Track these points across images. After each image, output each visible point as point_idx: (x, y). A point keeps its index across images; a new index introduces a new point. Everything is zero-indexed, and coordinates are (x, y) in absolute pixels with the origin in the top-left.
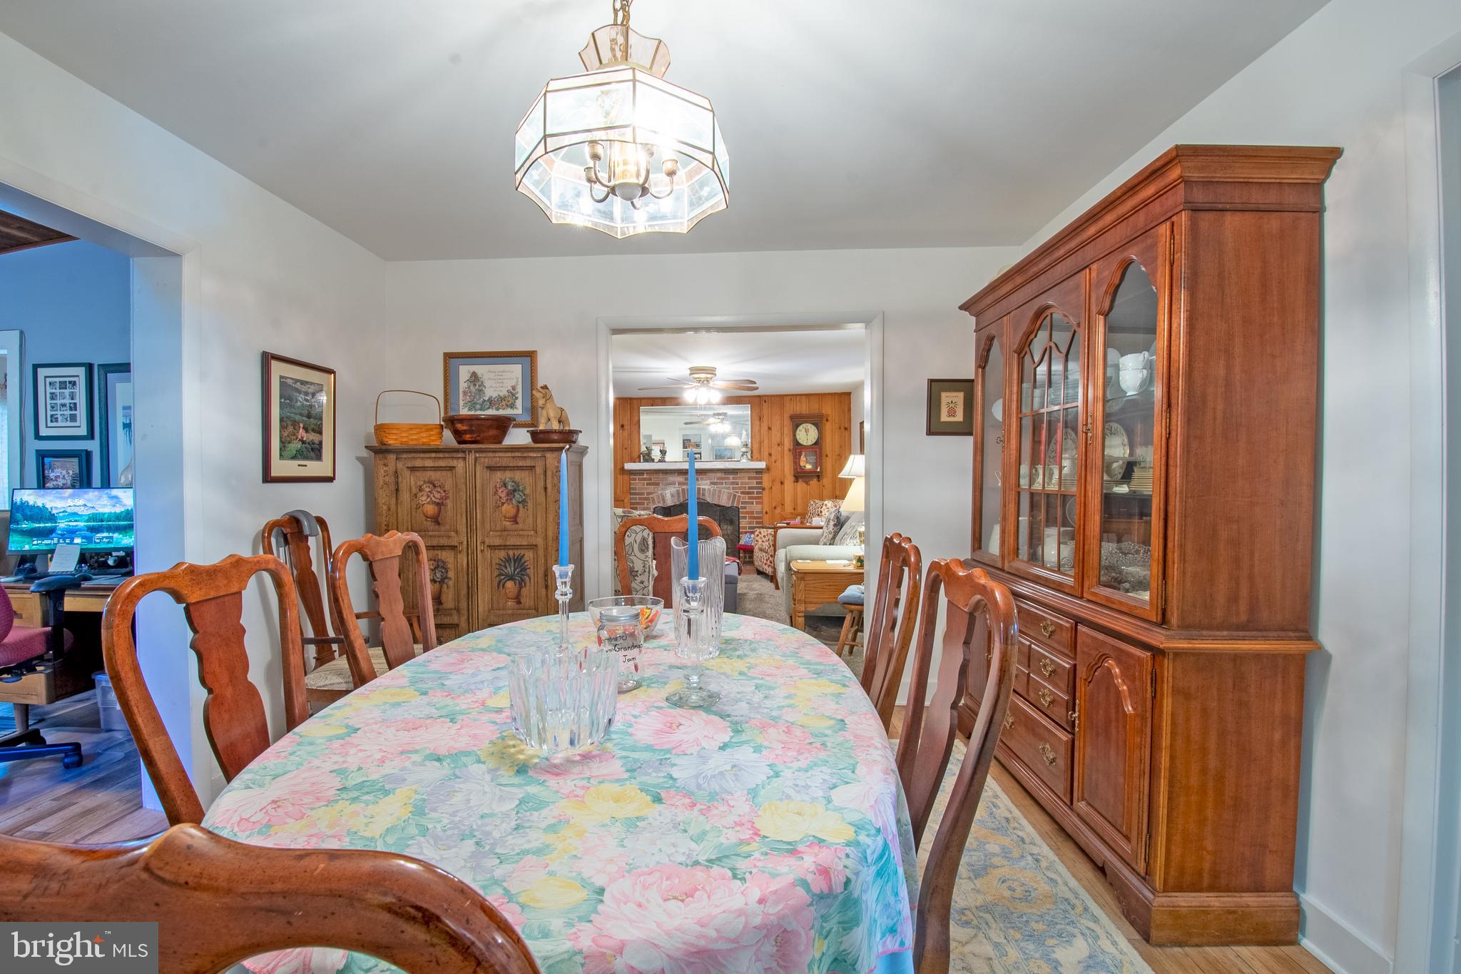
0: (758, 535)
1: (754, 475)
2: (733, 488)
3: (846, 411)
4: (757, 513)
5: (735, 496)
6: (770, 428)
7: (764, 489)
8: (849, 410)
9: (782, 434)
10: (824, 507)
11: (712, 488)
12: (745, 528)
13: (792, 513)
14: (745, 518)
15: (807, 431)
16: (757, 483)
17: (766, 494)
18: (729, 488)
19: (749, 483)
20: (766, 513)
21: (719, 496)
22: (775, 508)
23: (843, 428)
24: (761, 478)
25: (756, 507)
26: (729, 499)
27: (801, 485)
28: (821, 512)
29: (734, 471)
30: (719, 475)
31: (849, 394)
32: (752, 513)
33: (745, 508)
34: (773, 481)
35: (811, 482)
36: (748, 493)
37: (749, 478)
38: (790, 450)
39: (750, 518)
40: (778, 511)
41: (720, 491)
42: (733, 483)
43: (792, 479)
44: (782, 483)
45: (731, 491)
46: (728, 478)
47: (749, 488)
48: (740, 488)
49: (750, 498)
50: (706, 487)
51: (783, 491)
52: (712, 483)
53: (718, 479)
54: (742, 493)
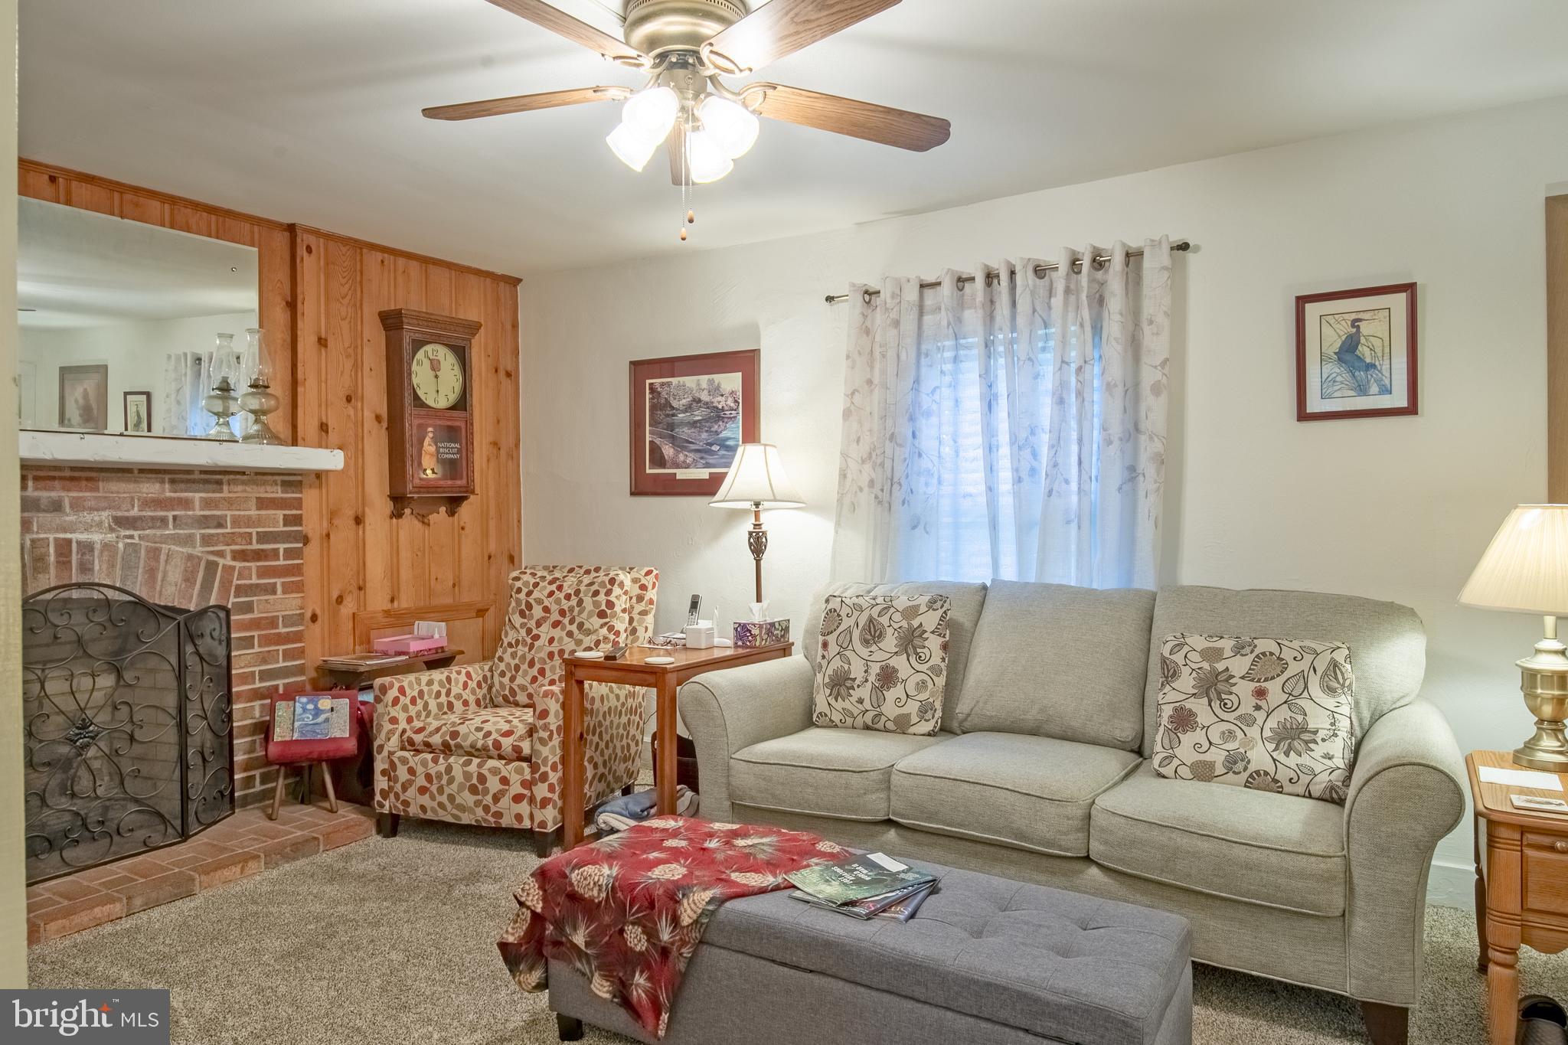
0: (396, 701)
1: (278, 493)
2: (207, 540)
3: (509, 327)
4: (288, 620)
5: (211, 567)
6: (322, 342)
7: (306, 540)
8: (515, 326)
9: (357, 366)
10: (617, 591)
11: (121, 539)
12: (248, 678)
13: (387, 613)
14: (248, 642)
15: (435, 366)
16: (287, 521)
17: (312, 551)
18: (188, 540)
19: (259, 522)
20: (314, 618)
21: (151, 572)
22: (340, 600)
23: (502, 374)
24: (298, 504)
25: (283, 604)
26: (189, 579)
27: (409, 523)
28: (610, 605)
29: (214, 477)
30: (151, 489)
31: (515, 282)
32: (273, 622)
33: (248, 608)
34: (333, 514)
35: (433, 518)
36: (259, 555)
37: (262, 503)
38: (378, 418)
39: (266, 640)
40: (348, 608)
41: (154, 554)
42: (204, 522)
43: (389, 506)
44: (358, 520)
45: (198, 550)
46: (187, 504)
47: (263, 538)
48: (230, 539)
49: (263, 573)
50: (96, 537)
51: (361, 547)
52: (121, 522)
53: (146, 503)
54: (240, 555)
